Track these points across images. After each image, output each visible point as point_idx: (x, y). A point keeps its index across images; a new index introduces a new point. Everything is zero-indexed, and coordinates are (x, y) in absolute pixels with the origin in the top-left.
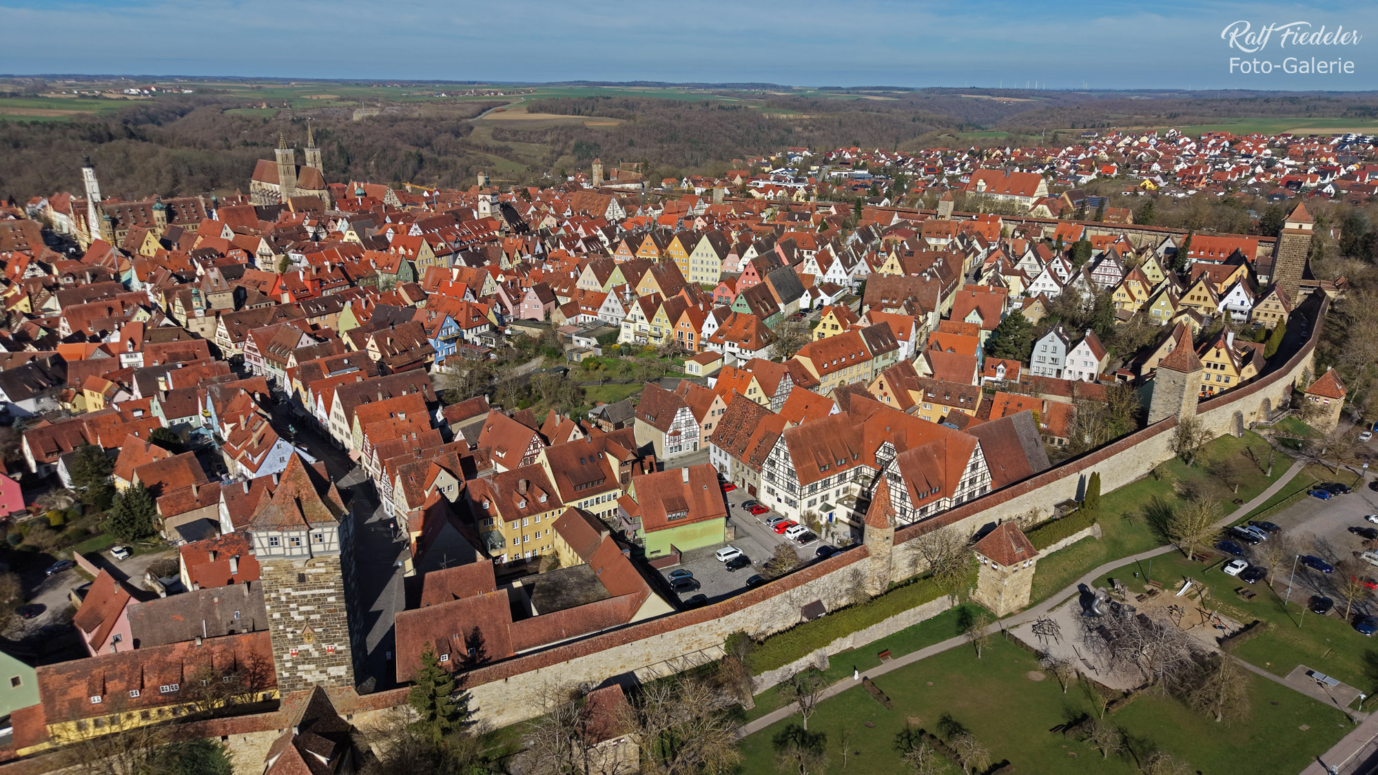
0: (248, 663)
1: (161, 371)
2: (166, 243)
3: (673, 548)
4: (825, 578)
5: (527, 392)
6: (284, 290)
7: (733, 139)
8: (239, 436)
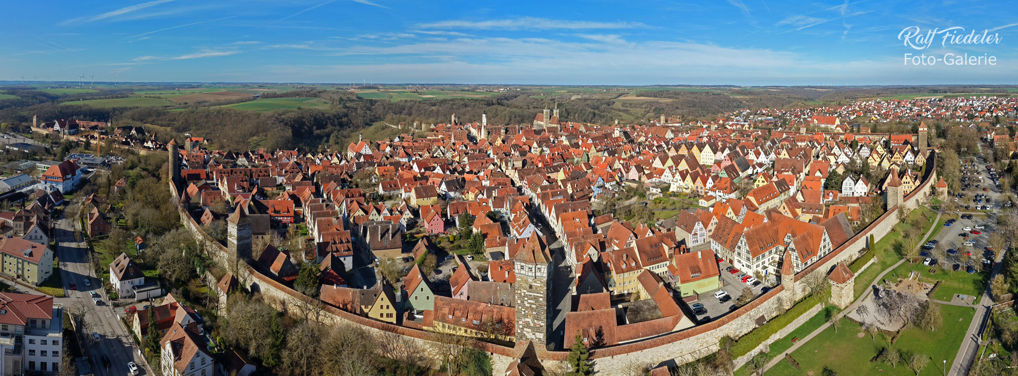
0: (506, 321)
1: (494, 189)
2: (503, 141)
3: (694, 292)
4: (765, 303)
5: (629, 213)
6: (540, 161)
7: (719, 106)
8: (516, 220)
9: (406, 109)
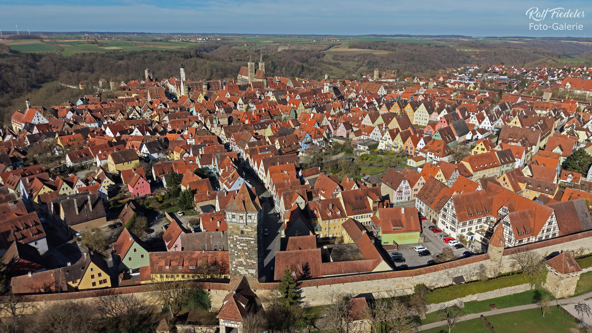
1: (200, 147)
2: (206, 98)
3: (394, 242)
4: (466, 266)
5: (336, 167)
6: (246, 118)
7: (441, 60)
8: (225, 174)
9: (86, 65)
